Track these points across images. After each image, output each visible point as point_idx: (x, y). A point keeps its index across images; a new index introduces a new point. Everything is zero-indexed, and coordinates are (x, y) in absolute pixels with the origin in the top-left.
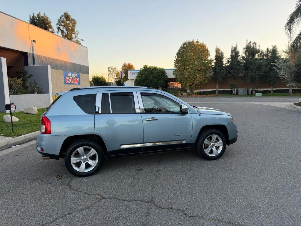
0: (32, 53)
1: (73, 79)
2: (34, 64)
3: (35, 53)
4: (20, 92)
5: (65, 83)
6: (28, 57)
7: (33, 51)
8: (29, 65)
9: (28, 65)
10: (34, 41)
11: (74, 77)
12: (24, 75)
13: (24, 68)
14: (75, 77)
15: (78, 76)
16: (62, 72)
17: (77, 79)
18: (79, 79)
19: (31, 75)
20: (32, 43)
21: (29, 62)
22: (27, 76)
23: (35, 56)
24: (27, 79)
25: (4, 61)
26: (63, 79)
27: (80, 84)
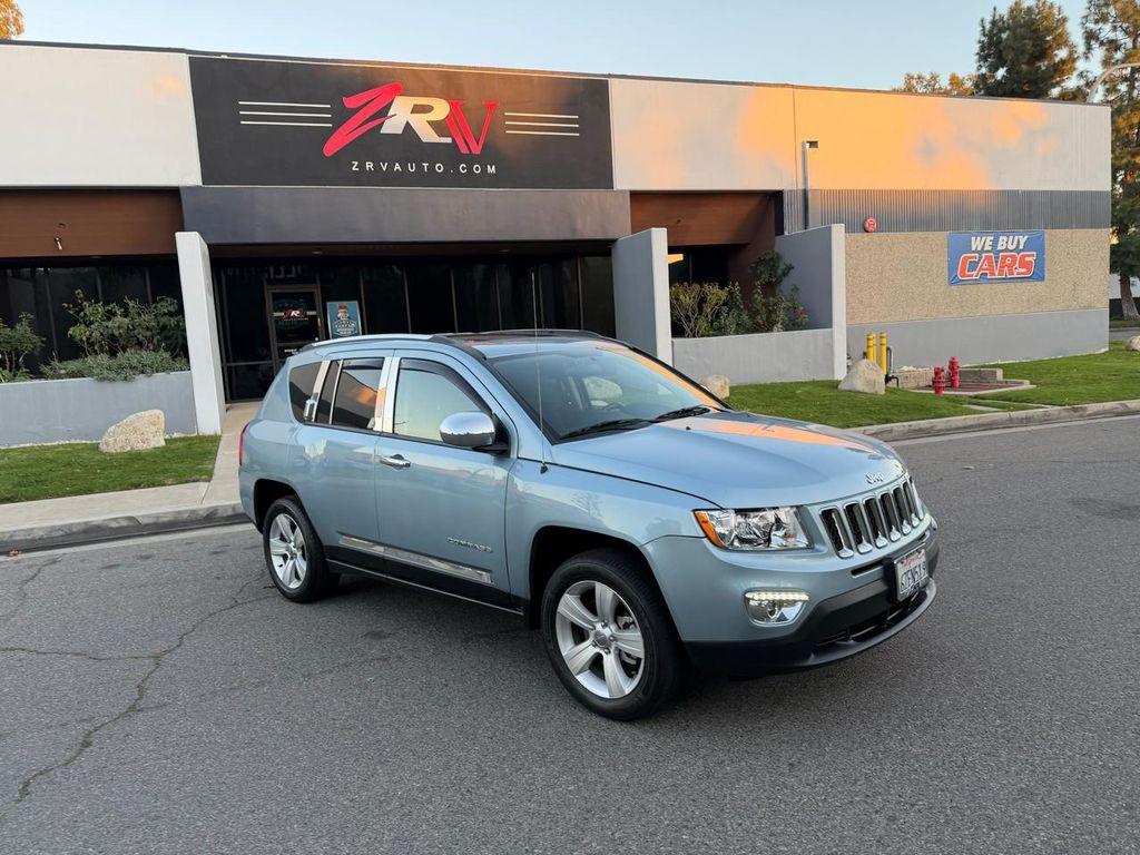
0: (801, 187)
1: (1004, 258)
2: (806, 225)
3: (813, 185)
4: (734, 327)
5: (953, 281)
6: (785, 206)
7: (805, 179)
8: (786, 233)
9: (783, 233)
10: (813, 144)
11: (1006, 250)
12: (773, 268)
13: (773, 246)
14: (1017, 250)
15: (1036, 245)
16: (940, 238)
17: (1024, 256)
18: (1041, 254)
19: (790, 268)
20: (804, 153)
21: (786, 221)
22: (780, 272)
23: (810, 196)
24: (779, 282)
25: (659, 237)
26: (946, 265)
27: (1043, 279)
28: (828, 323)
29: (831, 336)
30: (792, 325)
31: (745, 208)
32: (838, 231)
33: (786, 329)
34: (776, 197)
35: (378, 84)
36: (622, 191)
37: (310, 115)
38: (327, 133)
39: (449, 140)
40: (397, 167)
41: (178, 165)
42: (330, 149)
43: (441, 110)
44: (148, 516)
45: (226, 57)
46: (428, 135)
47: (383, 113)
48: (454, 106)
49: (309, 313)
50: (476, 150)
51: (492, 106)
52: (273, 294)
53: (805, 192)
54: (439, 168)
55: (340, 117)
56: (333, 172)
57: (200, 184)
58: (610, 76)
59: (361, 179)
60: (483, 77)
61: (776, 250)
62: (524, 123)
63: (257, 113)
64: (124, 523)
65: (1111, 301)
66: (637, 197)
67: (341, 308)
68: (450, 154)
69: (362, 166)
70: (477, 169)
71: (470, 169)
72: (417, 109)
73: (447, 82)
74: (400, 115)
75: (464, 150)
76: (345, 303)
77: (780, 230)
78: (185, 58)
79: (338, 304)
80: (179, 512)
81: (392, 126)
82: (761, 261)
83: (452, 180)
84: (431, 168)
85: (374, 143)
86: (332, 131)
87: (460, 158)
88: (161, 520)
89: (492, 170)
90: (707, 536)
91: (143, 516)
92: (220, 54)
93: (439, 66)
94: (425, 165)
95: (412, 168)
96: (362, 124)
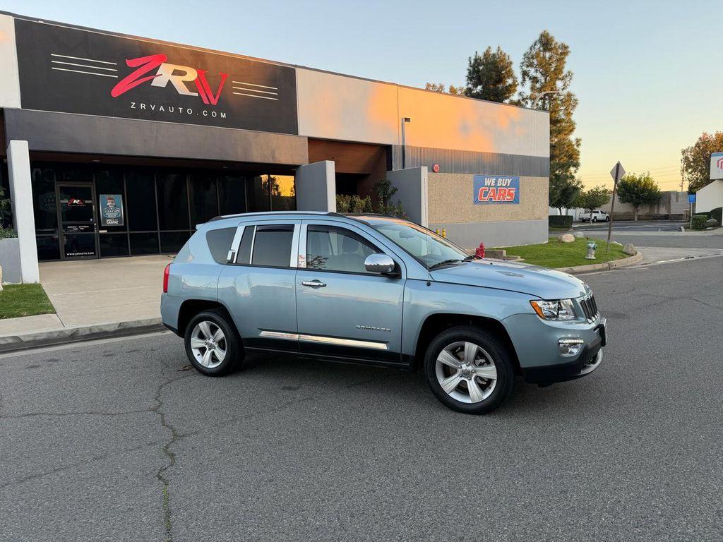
0: (401, 144)
1: (501, 190)
2: (404, 166)
3: (407, 143)
5: (476, 202)
6: (393, 154)
7: (403, 140)
8: (393, 170)
9: (391, 170)
10: (407, 120)
11: (501, 186)
12: (386, 190)
13: (386, 177)
14: (506, 186)
15: (515, 184)
16: (471, 177)
17: (510, 190)
18: (517, 189)
19: (396, 190)
20: (403, 124)
21: (393, 163)
22: (389, 192)
23: (406, 149)
24: (389, 196)
25: (330, 167)
26: (472, 193)
27: (518, 203)
31: (370, 153)
32: (424, 170)
34: (387, 149)
35: (152, 53)
36: (303, 137)
37: (104, 69)
38: (115, 82)
39: (197, 95)
40: (162, 108)
42: (116, 92)
43: (192, 75)
44: (29, 336)
45: (42, 22)
46: (183, 90)
47: (154, 72)
48: (199, 73)
49: (86, 202)
50: (214, 102)
51: (224, 76)
52: (60, 188)
53: (403, 147)
54: (190, 111)
55: (124, 72)
56: (119, 108)
57: (19, 106)
58: (296, 66)
59: (137, 114)
60: (221, 58)
61: (387, 179)
62: (245, 89)
63: (63, 63)
64: (10, 341)
65: (549, 217)
66: (312, 141)
67: (109, 199)
68: (197, 103)
69: (137, 106)
70: (214, 114)
71: (209, 114)
72: (176, 73)
73: (196, 58)
74: (164, 76)
75: (206, 102)
76: (112, 196)
77: (390, 167)
78: (12, 19)
79: (107, 196)
80: (51, 333)
81: (159, 82)
82: (378, 185)
83: (196, 119)
84: (184, 111)
85: (145, 91)
86: (117, 81)
87: (204, 106)
88: (38, 338)
89: (223, 115)
90: (537, 313)
91: (24, 336)
92: (38, 20)
93: (191, 46)
94: (181, 109)
95: (172, 110)
96: (139, 78)
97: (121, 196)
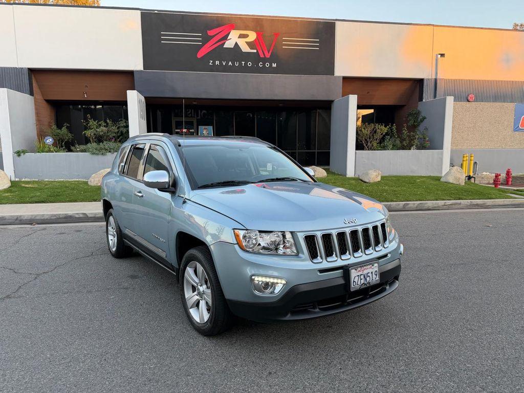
0: (434, 77)
2: (435, 96)
3: (438, 77)
4: (391, 146)
5: (516, 129)
6: (425, 87)
7: (437, 73)
8: (424, 100)
9: (422, 101)
10: (442, 55)
12: (417, 118)
13: (417, 106)
16: (511, 105)
19: (424, 118)
20: (437, 60)
21: (424, 95)
22: (419, 120)
23: (438, 82)
24: (418, 125)
25: (353, 100)
26: (513, 121)
28: (441, 147)
29: (442, 154)
30: (422, 147)
31: (404, 87)
32: (450, 100)
33: (418, 148)
34: (420, 82)
35: (224, 24)
36: (339, 77)
37: (192, 38)
38: (200, 47)
39: (255, 51)
40: (230, 63)
41: (133, 61)
42: (200, 55)
43: (252, 36)
44: (92, 214)
45: (157, 12)
46: (245, 48)
47: (225, 38)
48: (258, 35)
49: (191, 131)
50: (268, 56)
51: (277, 35)
52: (176, 121)
53: (436, 80)
54: (250, 64)
55: (206, 39)
56: (201, 65)
57: (142, 69)
58: (337, 20)
59: (214, 69)
60: (274, 21)
61: (419, 109)
62: (291, 43)
63: (169, 38)
64: (81, 216)
66: (346, 79)
67: (205, 129)
68: (255, 58)
69: (214, 63)
70: (267, 65)
71: (264, 64)
72: (241, 36)
73: (256, 23)
74: (233, 39)
75: (262, 56)
76: (207, 127)
77: (421, 99)
78: (139, 12)
79: (204, 127)
81: (229, 44)
82: (411, 114)
83: (255, 70)
84: (246, 64)
85: (221, 53)
87: (260, 59)
89: (274, 65)
90: (238, 244)
92: (154, 10)
93: (252, 15)
94: (243, 63)
95: (237, 64)
96: (216, 43)
97: (212, 127)
